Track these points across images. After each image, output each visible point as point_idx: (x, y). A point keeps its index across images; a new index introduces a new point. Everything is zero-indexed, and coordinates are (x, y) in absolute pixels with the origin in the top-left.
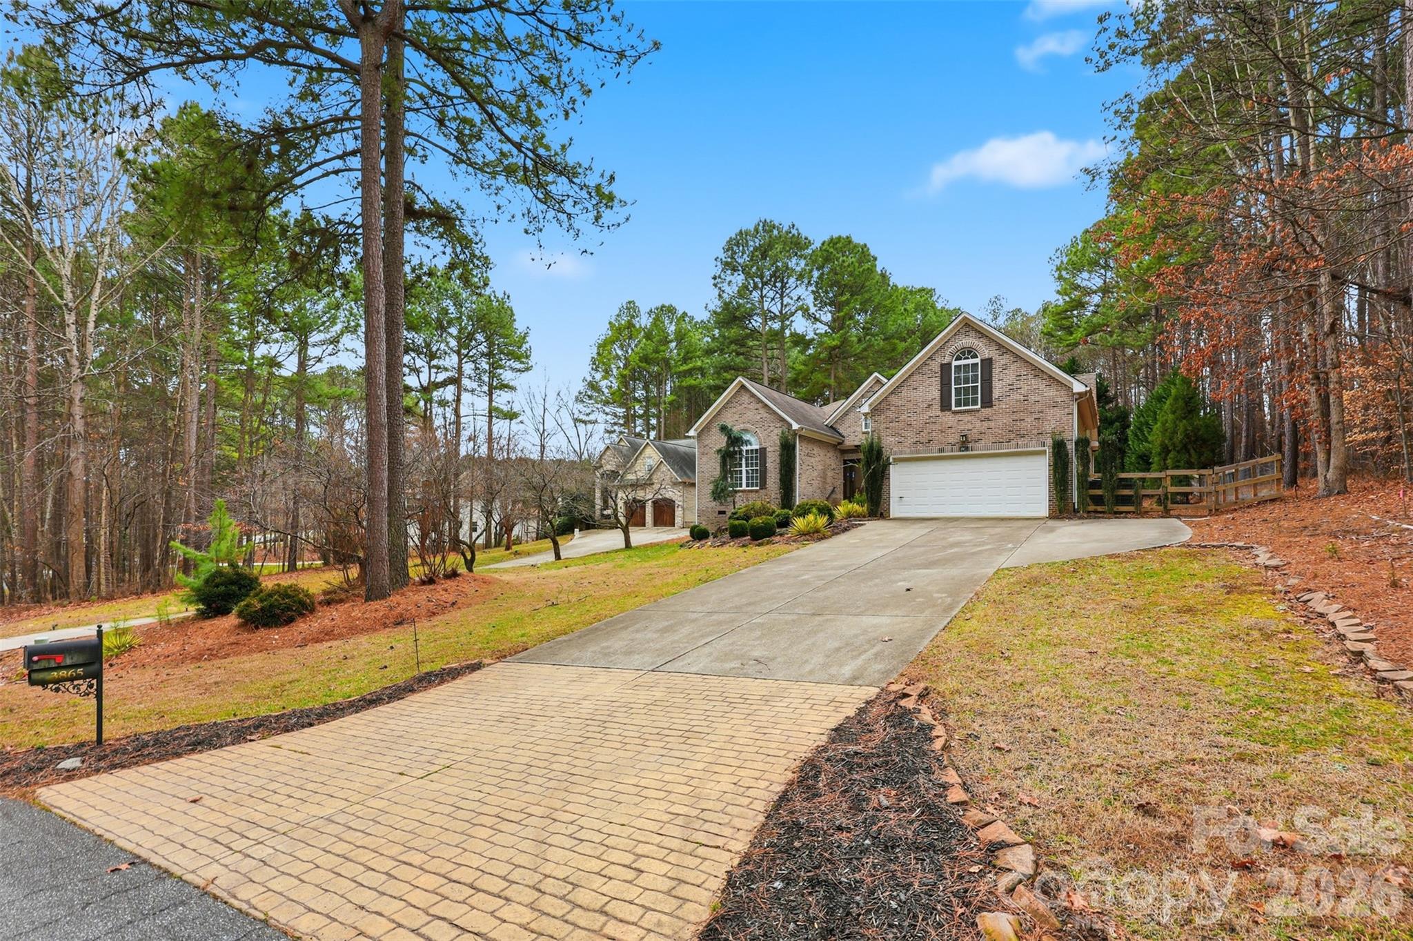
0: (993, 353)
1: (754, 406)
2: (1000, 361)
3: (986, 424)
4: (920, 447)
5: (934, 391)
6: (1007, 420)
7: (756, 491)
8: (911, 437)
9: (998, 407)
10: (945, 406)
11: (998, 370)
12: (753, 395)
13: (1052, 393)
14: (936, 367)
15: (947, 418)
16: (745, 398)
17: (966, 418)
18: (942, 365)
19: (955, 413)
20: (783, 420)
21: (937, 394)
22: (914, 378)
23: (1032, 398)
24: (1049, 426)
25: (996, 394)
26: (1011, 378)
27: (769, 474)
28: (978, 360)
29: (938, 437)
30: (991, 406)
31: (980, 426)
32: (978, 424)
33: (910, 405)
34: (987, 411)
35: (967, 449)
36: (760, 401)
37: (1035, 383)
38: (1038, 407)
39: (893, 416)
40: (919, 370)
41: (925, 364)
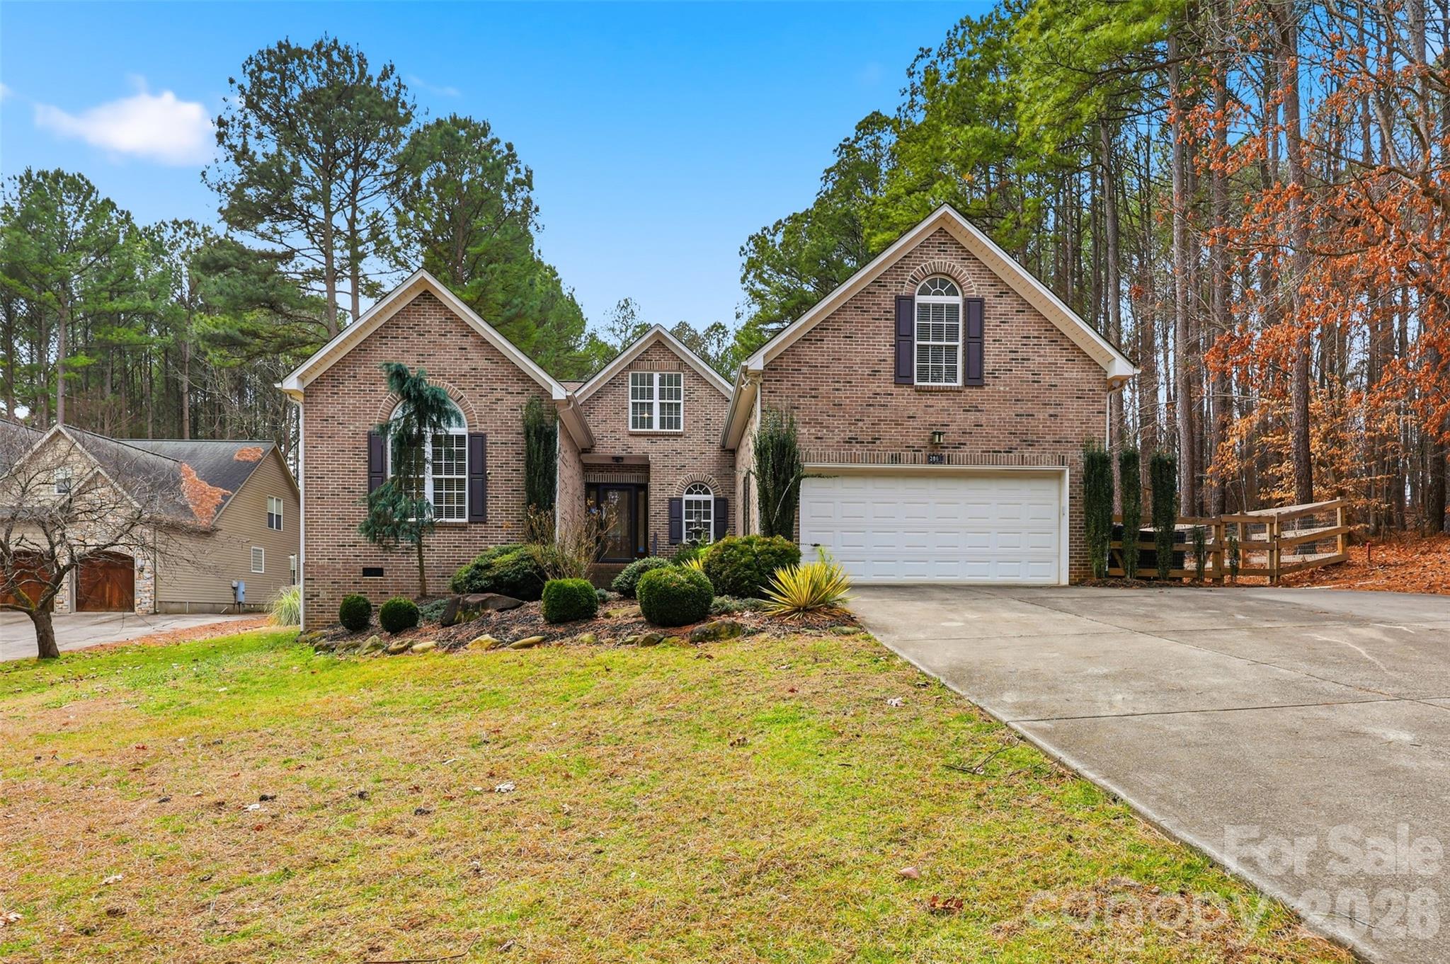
0: (987, 293)
1: (454, 340)
2: (998, 307)
3: (972, 416)
4: (857, 449)
5: (883, 347)
6: (1008, 413)
7: (462, 527)
8: (840, 429)
9: (996, 387)
10: (902, 377)
11: (994, 322)
12: (452, 317)
13: (1075, 374)
14: (887, 301)
15: (903, 399)
16: (433, 321)
17: (941, 402)
18: (899, 299)
19: (920, 390)
20: (524, 378)
21: (888, 352)
22: (848, 315)
23: (1047, 379)
24: (1071, 430)
25: (989, 365)
26: (1014, 342)
27: (491, 492)
28: (957, 300)
29: (891, 434)
30: (981, 386)
31: (962, 420)
32: (960, 416)
33: (837, 368)
34: (973, 394)
35: (941, 460)
36: (468, 331)
37: (1050, 354)
38: (1053, 396)
39: (806, 385)
40: (858, 303)
41: (867, 292)
